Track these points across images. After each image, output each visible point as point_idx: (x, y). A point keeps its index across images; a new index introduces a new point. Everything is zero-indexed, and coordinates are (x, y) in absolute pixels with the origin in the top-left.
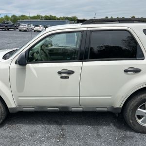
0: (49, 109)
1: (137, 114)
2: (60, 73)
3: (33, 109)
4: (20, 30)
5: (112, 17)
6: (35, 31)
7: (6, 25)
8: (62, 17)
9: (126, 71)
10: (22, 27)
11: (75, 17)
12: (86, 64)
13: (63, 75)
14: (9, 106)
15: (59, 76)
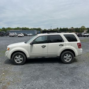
1: (64, 58)
2: (42, 46)
4: (10, 36)
5: (60, 28)
6: (18, 36)
7: (2, 33)
8: (32, 28)
9: (60, 45)
10: (11, 34)
11: (40, 28)
12: (49, 44)
13: (43, 47)
14: (27, 57)
15: (42, 47)
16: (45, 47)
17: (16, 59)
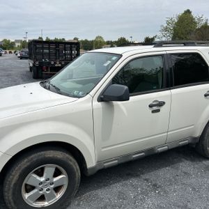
0: (134, 156)
2: (151, 106)
3: (116, 161)
15: (150, 110)
16: (162, 109)
17: (29, 188)
